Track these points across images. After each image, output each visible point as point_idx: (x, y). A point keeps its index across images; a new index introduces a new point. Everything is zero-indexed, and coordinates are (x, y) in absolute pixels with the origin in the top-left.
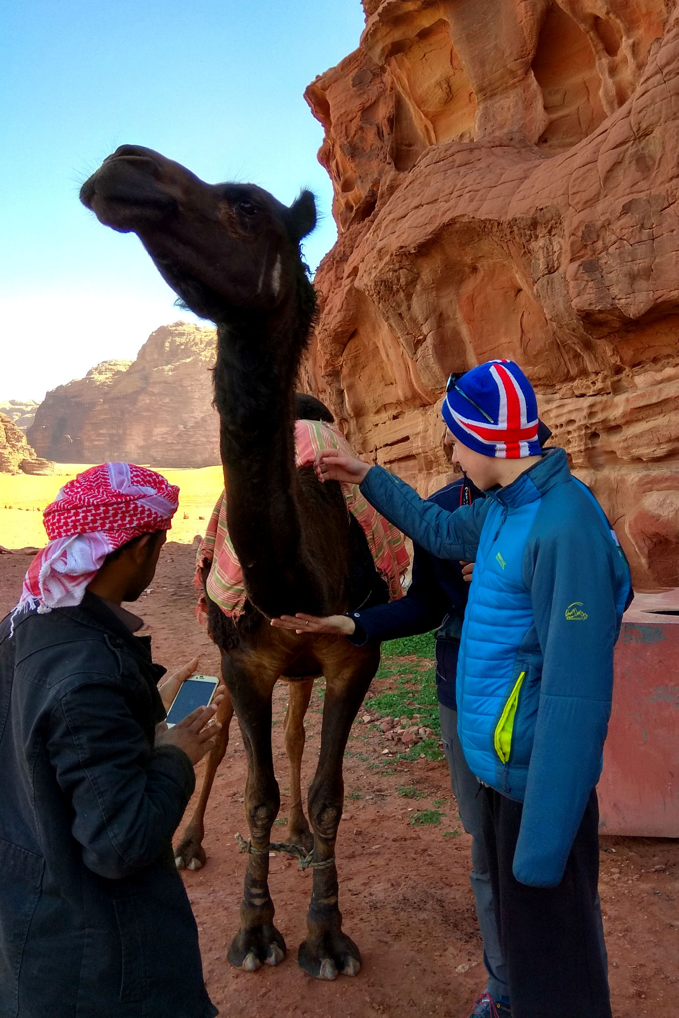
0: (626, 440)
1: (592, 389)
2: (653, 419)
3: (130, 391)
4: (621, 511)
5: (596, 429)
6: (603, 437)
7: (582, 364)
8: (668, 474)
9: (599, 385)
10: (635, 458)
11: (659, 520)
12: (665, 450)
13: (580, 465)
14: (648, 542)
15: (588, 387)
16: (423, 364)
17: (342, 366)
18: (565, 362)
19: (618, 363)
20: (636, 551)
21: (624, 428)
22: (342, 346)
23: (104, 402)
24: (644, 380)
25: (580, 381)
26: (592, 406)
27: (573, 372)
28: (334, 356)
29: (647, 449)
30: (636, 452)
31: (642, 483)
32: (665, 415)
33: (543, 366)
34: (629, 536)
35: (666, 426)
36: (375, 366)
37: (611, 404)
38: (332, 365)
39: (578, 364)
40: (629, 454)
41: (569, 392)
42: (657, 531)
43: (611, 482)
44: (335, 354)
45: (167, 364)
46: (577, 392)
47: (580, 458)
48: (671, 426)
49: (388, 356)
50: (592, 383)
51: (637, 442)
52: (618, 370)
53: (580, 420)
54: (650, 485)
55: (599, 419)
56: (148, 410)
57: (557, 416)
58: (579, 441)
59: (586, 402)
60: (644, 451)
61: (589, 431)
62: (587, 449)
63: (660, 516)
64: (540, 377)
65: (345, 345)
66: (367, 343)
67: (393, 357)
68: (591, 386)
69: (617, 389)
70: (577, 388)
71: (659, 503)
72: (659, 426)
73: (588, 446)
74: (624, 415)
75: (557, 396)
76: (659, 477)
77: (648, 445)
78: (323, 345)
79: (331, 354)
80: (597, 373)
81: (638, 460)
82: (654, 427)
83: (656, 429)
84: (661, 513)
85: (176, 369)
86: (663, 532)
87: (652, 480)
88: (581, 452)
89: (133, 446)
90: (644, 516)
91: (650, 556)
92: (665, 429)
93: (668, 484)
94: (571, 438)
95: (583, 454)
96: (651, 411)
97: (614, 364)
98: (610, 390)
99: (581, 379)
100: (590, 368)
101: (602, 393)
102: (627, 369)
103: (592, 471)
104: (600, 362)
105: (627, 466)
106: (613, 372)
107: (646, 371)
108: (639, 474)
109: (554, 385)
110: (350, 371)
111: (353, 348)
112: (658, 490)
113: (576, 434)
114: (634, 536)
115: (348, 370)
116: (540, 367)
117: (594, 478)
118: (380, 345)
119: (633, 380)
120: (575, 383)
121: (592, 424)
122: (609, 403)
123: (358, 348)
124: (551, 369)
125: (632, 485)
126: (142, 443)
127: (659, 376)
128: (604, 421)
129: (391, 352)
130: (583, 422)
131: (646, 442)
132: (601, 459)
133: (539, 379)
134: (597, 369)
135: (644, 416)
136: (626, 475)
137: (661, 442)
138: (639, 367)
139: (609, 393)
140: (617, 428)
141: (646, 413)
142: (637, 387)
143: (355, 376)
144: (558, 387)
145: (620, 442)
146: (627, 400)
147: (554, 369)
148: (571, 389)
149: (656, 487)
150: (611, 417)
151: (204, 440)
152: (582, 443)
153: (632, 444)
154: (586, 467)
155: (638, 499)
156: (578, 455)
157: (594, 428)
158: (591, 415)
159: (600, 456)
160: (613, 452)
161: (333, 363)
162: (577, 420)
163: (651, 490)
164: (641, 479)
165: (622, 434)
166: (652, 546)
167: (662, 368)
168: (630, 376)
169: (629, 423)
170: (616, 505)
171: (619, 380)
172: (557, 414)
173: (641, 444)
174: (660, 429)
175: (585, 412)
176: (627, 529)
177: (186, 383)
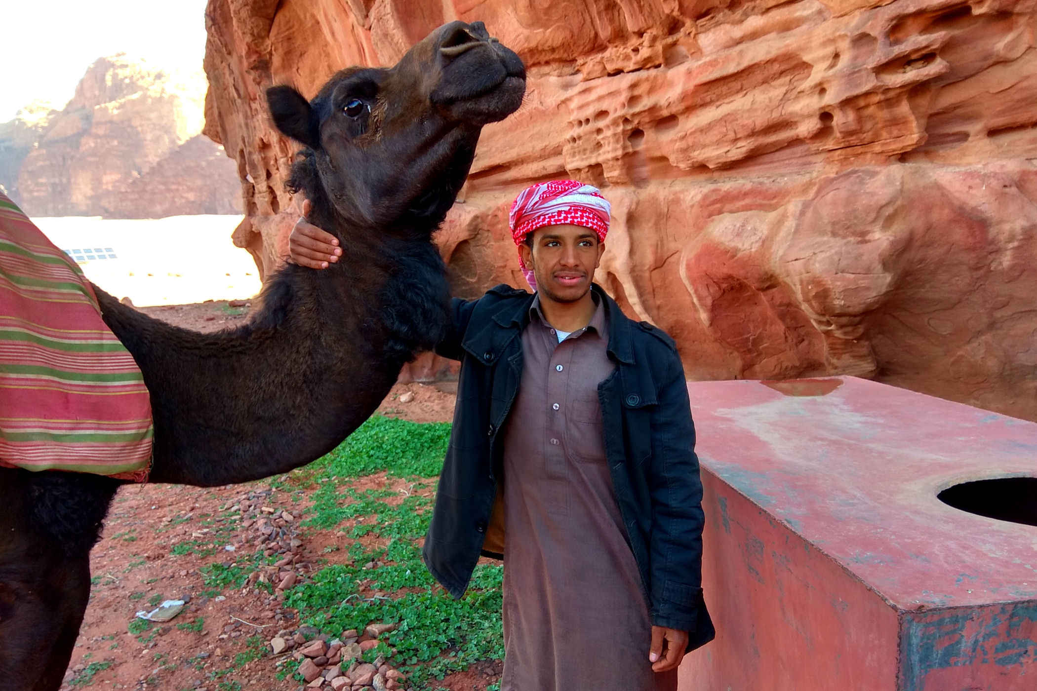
0: (683, 138)
1: (633, 60)
2: (727, 101)
3: (70, 133)
4: (672, 246)
5: (639, 123)
6: (650, 135)
7: (617, 21)
8: (748, 186)
9: (645, 52)
10: (696, 165)
11: (735, 256)
12: (744, 150)
13: (614, 180)
14: (714, 289)
15: (627, 58)
16: (379, 32)
17: (271, 54)
18: (591, 18)
19: (676, 13)
20: (693, 303)
21: (682, 119)
22: (268, 22)
23: (40, 147)
24: (714, 40)
25: (615, 49)
26: (633, 86)
27: (605, 33)
28: (259, 37)
29: (717, 149)
30: (699, 155)
31: (708, 202)
32: (746, 94)
33: (558, 27)
34: (686, 282)
35: (748, 110)
36: (317, 52)
37: (663, 83)
38: (256, 52)
39: (611, 21)
40: (689, 158)
41: (598, 68)
42: (731, 272)
43: (660, 204)
44: (258, 33)
45: (111, 100)
46: (610, 68)
47: (615, 170)
48: (756, 110)
49: (333, 34)
50: (633, 50)
51: (701, 140)
52: (673, 26)
53: (616, 110)
54: (718, 206)
55: (645, 106)
56: (94, 154)
57: (581, 107)
58: (614, 142)
59: (624, 81)
60: (713, 154)
61: (629, 127)
62: (626, 155)
63: (736, 250)
64: (554, 46)
65: (272, 20)
66: (302, 16)
67: (340, 36)
68: (632, 54)
69: (670, 58)
70: (611, 60)
71: (736, 230)
72: (736, 111)
73: (627, 151)
74: (684, 97)
75: (580, 77)
76: (735, 192)
77: (718, 143)
78: (239, 20)
79: (253, 34)
80: (640, 34)
81: (701, 168)
82: (729, 114)
83: (733, 117)
84: (740, 245)
85: (122, 106)
86: (739, 273)
87: (723, 197)
88: (618, 159)
89: (80, 197)
90: (711, 251)
91: (714, 309)
92: (746, 115)
93: (747, 201)
94: (603, 139)
95: (620, 162)
96: (724, 89)
97: (668, 16)
98: (660, 60)
99: (616, 47)
100: (631, 26)
101: (648, 66)
102: (688, 22)
103: (632, 188)
104: (647, 14)
105: (682, 179)
106: (666, 30)
107: (718, 24)
108: (700, 190)
109: (574, 60)
110: (283, 60)
111: (282, 23)
112: (731, 212)
113: (608, 133)
114: (693, 282)
115: (280, 58)
116: (554, 29)
117: (635, 199)
118: (321, 18)
119: (696, 41)
120: (607, 54)
121: (634, 115)
122: (660, 81)
123: (291, 24)
124: (572, 32)
125: (692, 206)
126: (90, 193)
127: (737, 32)
128: (652, 109)
129: (337, 26)
130: (620, 113)
131: (715, 139)
132: (645, 171)
133: (553, 50)
134: (642, 24)
135: (714, 97)
136: (682, 191)
137: (739, 136)
138: (707, 18)
139: (659, 66)
140: (671, 119)
141: (718, 91)
142: (702, 53)
143: (291, 67)
144: (580, 61)
145: (676, 140)
146: (689, 72)
147: (576, 31)
148: (601, 62)
149: (729, 207)
150: (663, 102)
151: (163, 187)
152: (619, 146)
153: (694, 143)
154: (623, 184)
155: (699, 227)
156: (613, 166)
157: (636, 122)
158: (633, 100)
159: (643, 165)
160: (664, 159)
161: (258, 49)
162: (611, 111)
163: (720, 212)
164: (706, 197)
165: (678, 129)
166: (718, 295)
167: (743, 18)
168: (692, 35)
169: (689, 110)
170: (665, 237)
171: (675, 44)
172: (580, 104)
173: (707, 141)
174: (738, 116)
175: (624, 97)
176: (683, 272)
177: (136, 122)
